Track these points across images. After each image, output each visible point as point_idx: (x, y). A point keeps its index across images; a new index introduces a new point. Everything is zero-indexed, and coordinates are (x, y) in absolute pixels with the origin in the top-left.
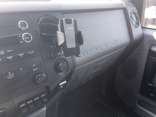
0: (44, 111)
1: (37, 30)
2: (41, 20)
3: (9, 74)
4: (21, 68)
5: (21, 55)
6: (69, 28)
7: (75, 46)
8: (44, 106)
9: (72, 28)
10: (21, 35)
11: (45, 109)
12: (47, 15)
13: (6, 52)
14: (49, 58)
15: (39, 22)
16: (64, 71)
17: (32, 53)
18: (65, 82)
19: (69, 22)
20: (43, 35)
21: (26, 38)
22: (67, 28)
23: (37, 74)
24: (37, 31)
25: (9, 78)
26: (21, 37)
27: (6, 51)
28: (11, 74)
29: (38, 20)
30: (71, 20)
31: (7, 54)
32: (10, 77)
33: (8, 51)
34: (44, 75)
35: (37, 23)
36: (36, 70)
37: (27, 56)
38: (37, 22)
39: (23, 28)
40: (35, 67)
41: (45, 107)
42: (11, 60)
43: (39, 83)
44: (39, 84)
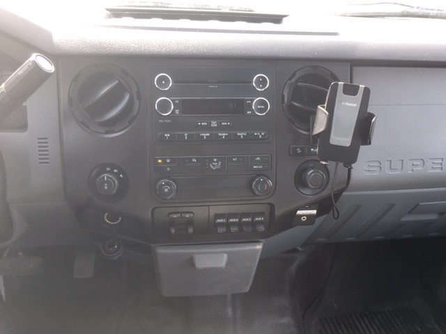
0: (256, 251)
1: (286, 94)
2: (298, 75)
3: (215, 162)
4: (235, 157)
5: (241, 134)
6: (347, 104)
7: (348, 144)
8: (259, 242)
9: (355, 105)
10: (252, 100)
11: (259, 247)
12: (316, 67)
13: (219, 124)
14: (291, 153)
15: (293, 80)
16: (313, 187)
17: (260, 136)
18: (314, 212)
19: (351, 90)
20: (294, 105)
21: (259, 107)
22: (343, 103)
23: (259, 175)
24: (283, 96)
25: (212, 167)
26: (251, 105)
27: (221, 123)
28: (217, 162)
29: (294, 75)
30: (358, 87)
31: (220, 128)
32: (214, 166)
33: (223, 124)
34: (270, 183)
35: (289, 82)
36: (258, 168)
37: (250, 139)
38: (290, 79)
39: (260, 88)
40: (258, 163)
41: (262, 244)
42: (224, 140)
43: (257, 193)
44: (256, 195)
